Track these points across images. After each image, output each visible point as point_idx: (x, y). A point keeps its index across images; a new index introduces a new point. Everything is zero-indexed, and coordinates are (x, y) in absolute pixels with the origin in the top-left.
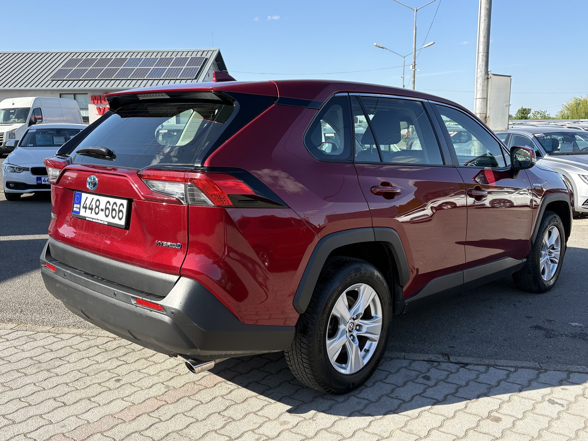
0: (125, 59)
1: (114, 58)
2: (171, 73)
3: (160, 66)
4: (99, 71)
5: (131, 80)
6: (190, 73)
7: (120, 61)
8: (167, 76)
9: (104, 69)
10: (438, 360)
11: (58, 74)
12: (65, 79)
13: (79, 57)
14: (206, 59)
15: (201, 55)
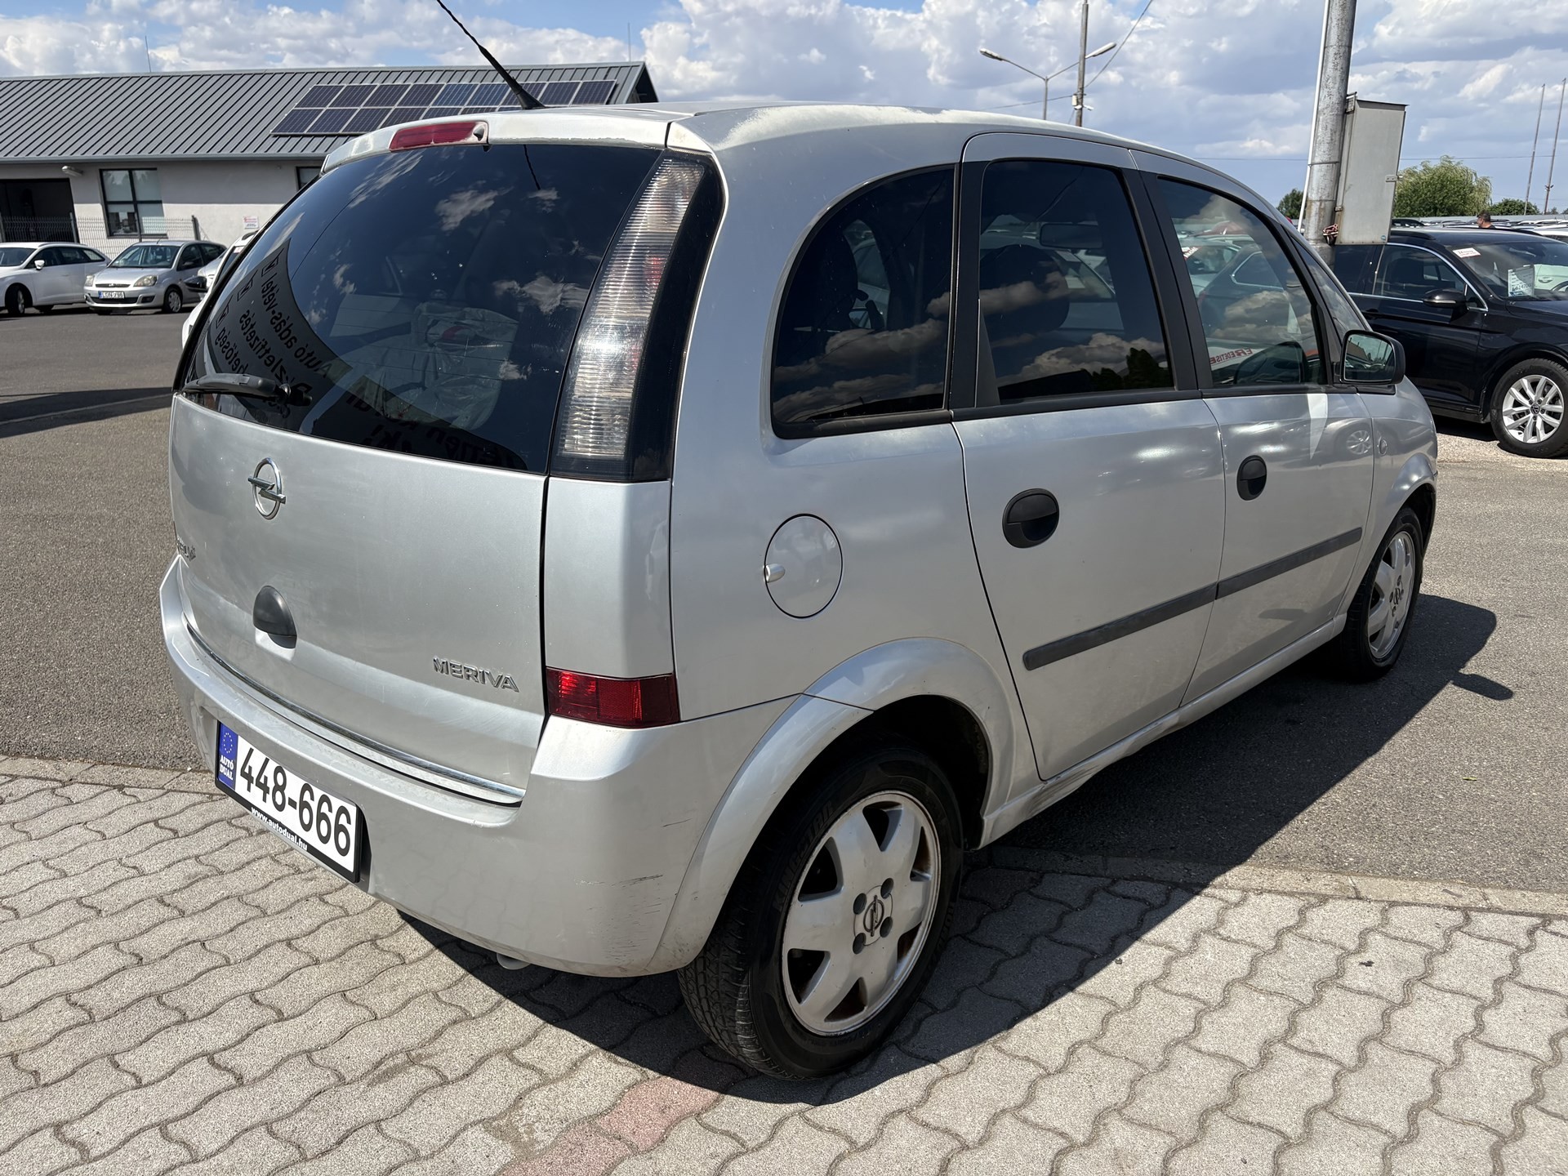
0: (437, 87)
1: (412, 84)
9: (392, 111)
10: (1460, 903)
11: (290, 120)
12: (305, 132)
13: (333, 84)
14: (616, 86)
15: (605, 78)
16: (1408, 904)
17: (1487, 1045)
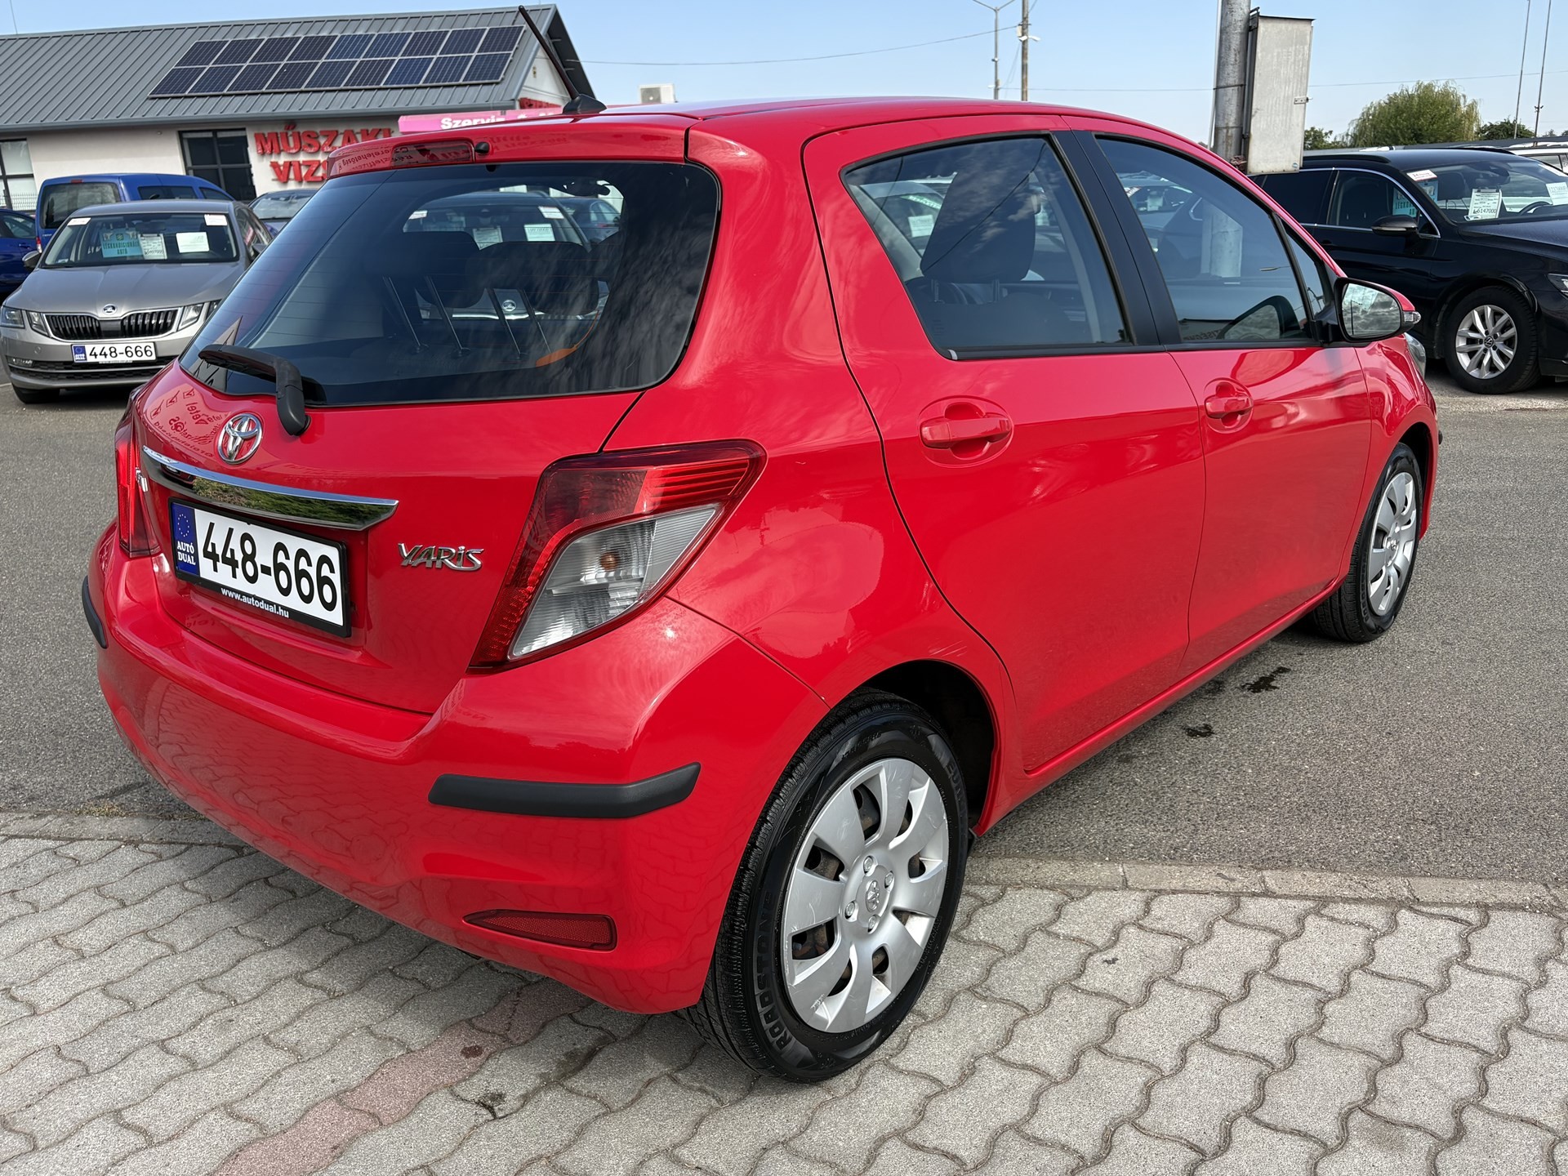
0: (330, 39)
1: (303, 36)
2: (444, 71)
3: (417, 54)
4: (268, 71)
5: (348, 90)
6: (491, 65)
7: (318, 44)
8: (434, 77)
9: (281, 66)
11: (171, 80)
12: (187, 93)
13: (217, 39)
15: (513, 24)
16: (1174, 892)
17: (1215, 1045)
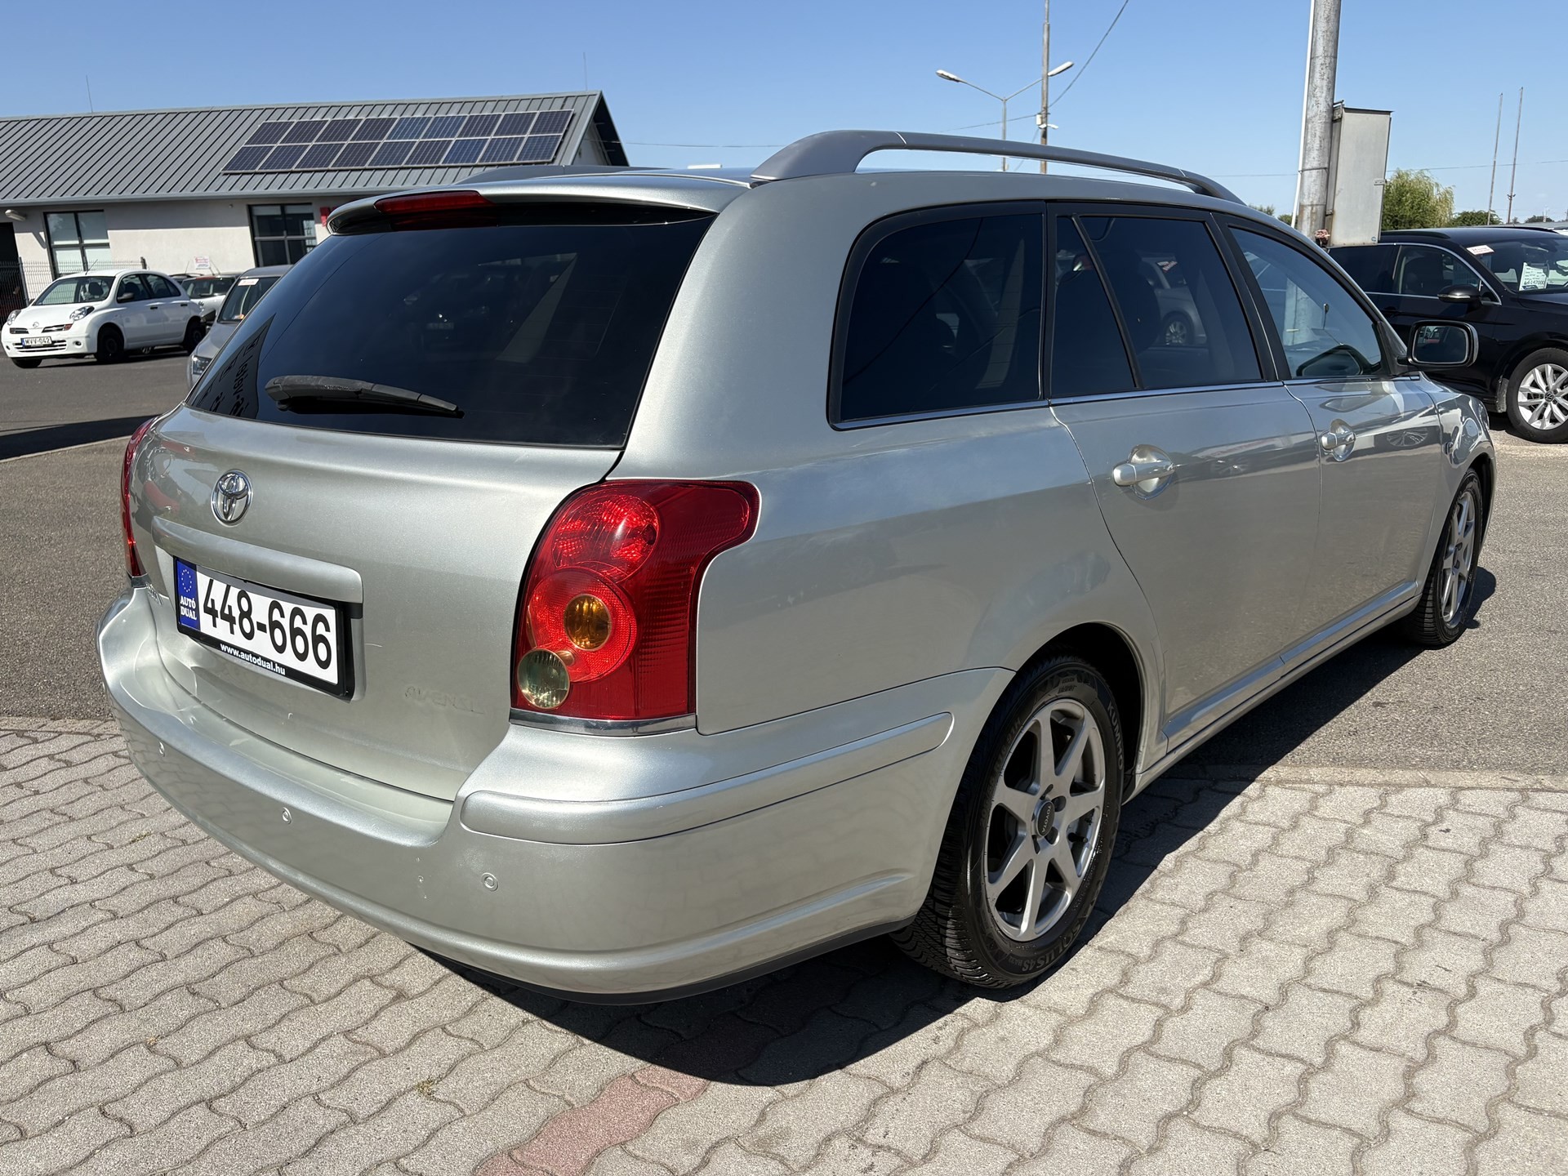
0: (390, 121)
1: (364, 119)
2: (498, 151)
3: (471, 136)
4: (333, 149)
5: (408, 168)
6: (542, 146)
7: (379, 126)
8: (490, 157)
9: (345, 146)
10: (1518, 785)
11: (240, 159)
12: (257, 170)
13: (284, 120)
14: (573, 115)
15: (562, 108)
16: (1473, 788)
17: (1556, 879)
